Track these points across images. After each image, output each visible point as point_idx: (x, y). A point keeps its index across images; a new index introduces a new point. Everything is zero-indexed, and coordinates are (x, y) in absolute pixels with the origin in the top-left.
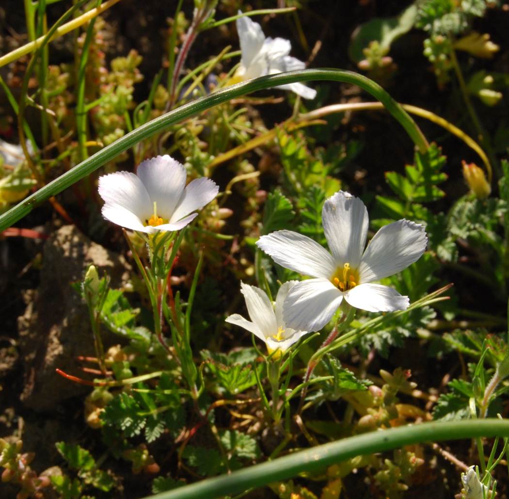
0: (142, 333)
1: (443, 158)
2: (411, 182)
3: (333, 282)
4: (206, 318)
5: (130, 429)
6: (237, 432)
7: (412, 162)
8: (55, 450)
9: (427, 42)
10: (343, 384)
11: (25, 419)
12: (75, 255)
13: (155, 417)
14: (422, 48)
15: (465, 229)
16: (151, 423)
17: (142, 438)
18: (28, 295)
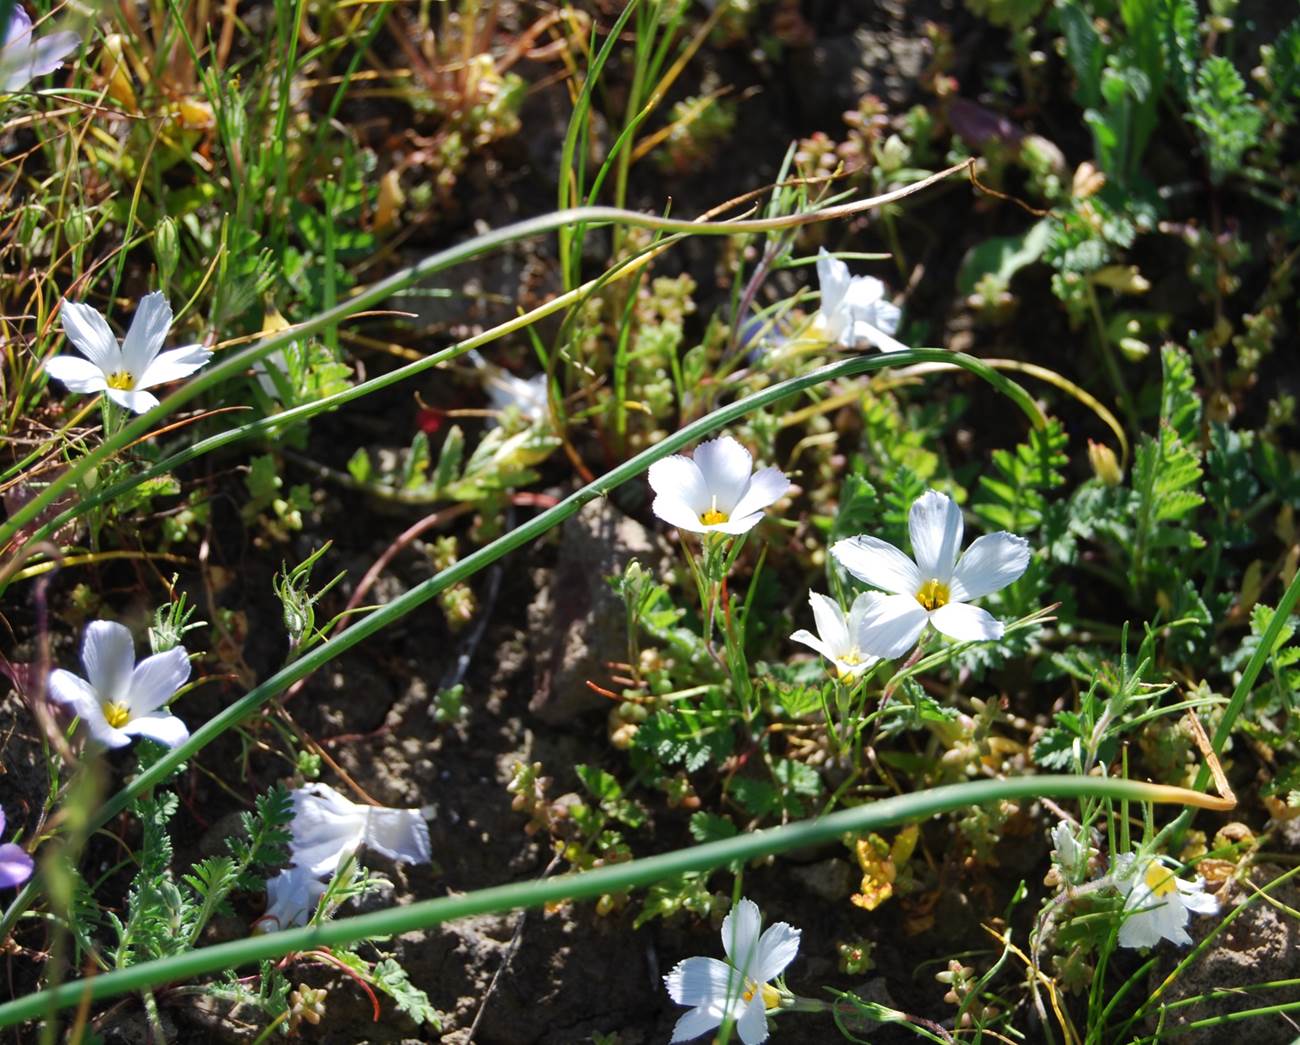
0: (685, 636)
1: (1065, 437)
2: (1024, 463)
3: (918, 599)
4: (763, 620)
5: (668, 755)
6: (795, 762)
7: (1026, 441)
8: (574, 772)
9: (1056, 278)
10: (925, 714)
11: (534, 732)
12: (606, 535)
13: (698, 741)
14: (1050, 284)
15: (1087, 524)
16: (694, 749)
17: (682, 765)
18: (540, 575)
